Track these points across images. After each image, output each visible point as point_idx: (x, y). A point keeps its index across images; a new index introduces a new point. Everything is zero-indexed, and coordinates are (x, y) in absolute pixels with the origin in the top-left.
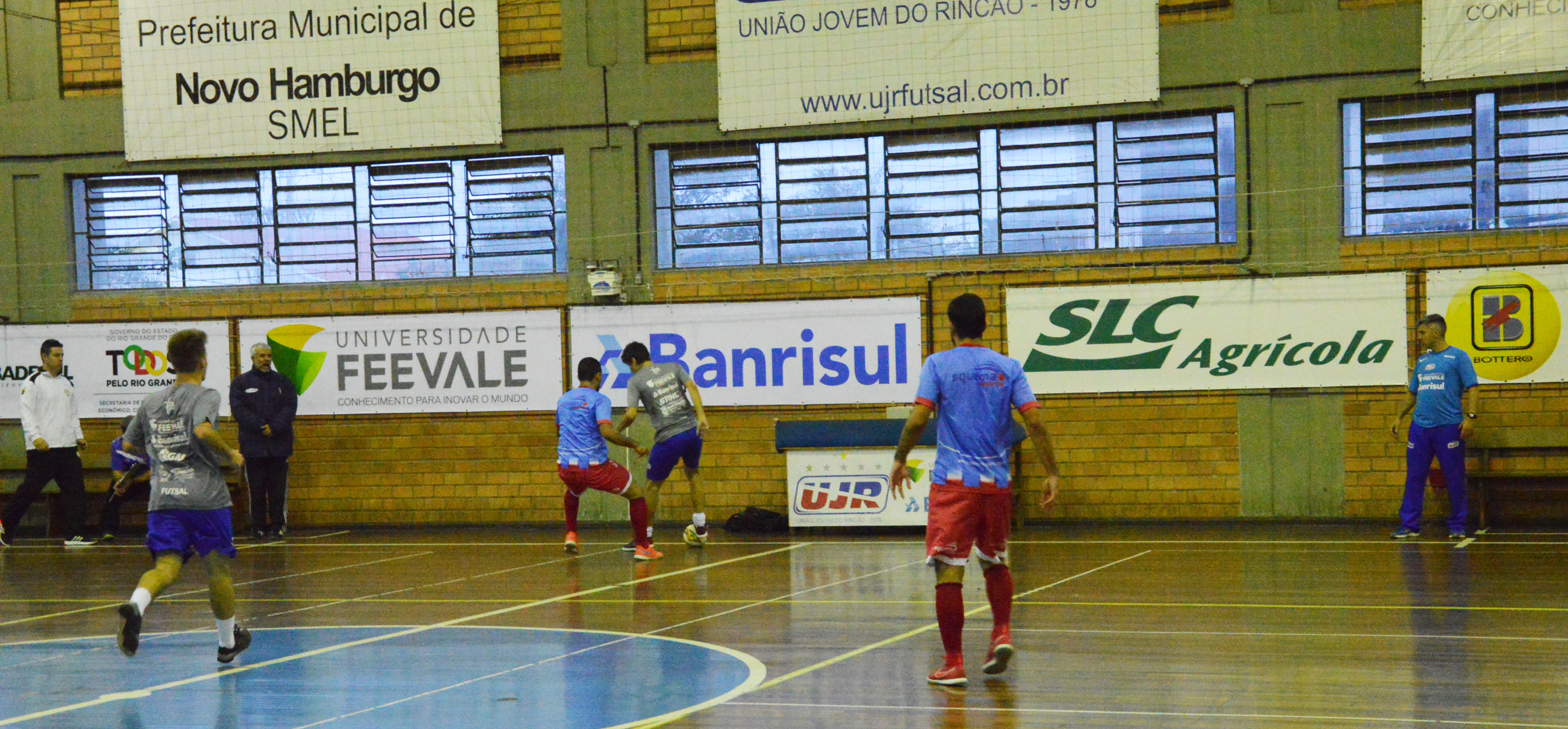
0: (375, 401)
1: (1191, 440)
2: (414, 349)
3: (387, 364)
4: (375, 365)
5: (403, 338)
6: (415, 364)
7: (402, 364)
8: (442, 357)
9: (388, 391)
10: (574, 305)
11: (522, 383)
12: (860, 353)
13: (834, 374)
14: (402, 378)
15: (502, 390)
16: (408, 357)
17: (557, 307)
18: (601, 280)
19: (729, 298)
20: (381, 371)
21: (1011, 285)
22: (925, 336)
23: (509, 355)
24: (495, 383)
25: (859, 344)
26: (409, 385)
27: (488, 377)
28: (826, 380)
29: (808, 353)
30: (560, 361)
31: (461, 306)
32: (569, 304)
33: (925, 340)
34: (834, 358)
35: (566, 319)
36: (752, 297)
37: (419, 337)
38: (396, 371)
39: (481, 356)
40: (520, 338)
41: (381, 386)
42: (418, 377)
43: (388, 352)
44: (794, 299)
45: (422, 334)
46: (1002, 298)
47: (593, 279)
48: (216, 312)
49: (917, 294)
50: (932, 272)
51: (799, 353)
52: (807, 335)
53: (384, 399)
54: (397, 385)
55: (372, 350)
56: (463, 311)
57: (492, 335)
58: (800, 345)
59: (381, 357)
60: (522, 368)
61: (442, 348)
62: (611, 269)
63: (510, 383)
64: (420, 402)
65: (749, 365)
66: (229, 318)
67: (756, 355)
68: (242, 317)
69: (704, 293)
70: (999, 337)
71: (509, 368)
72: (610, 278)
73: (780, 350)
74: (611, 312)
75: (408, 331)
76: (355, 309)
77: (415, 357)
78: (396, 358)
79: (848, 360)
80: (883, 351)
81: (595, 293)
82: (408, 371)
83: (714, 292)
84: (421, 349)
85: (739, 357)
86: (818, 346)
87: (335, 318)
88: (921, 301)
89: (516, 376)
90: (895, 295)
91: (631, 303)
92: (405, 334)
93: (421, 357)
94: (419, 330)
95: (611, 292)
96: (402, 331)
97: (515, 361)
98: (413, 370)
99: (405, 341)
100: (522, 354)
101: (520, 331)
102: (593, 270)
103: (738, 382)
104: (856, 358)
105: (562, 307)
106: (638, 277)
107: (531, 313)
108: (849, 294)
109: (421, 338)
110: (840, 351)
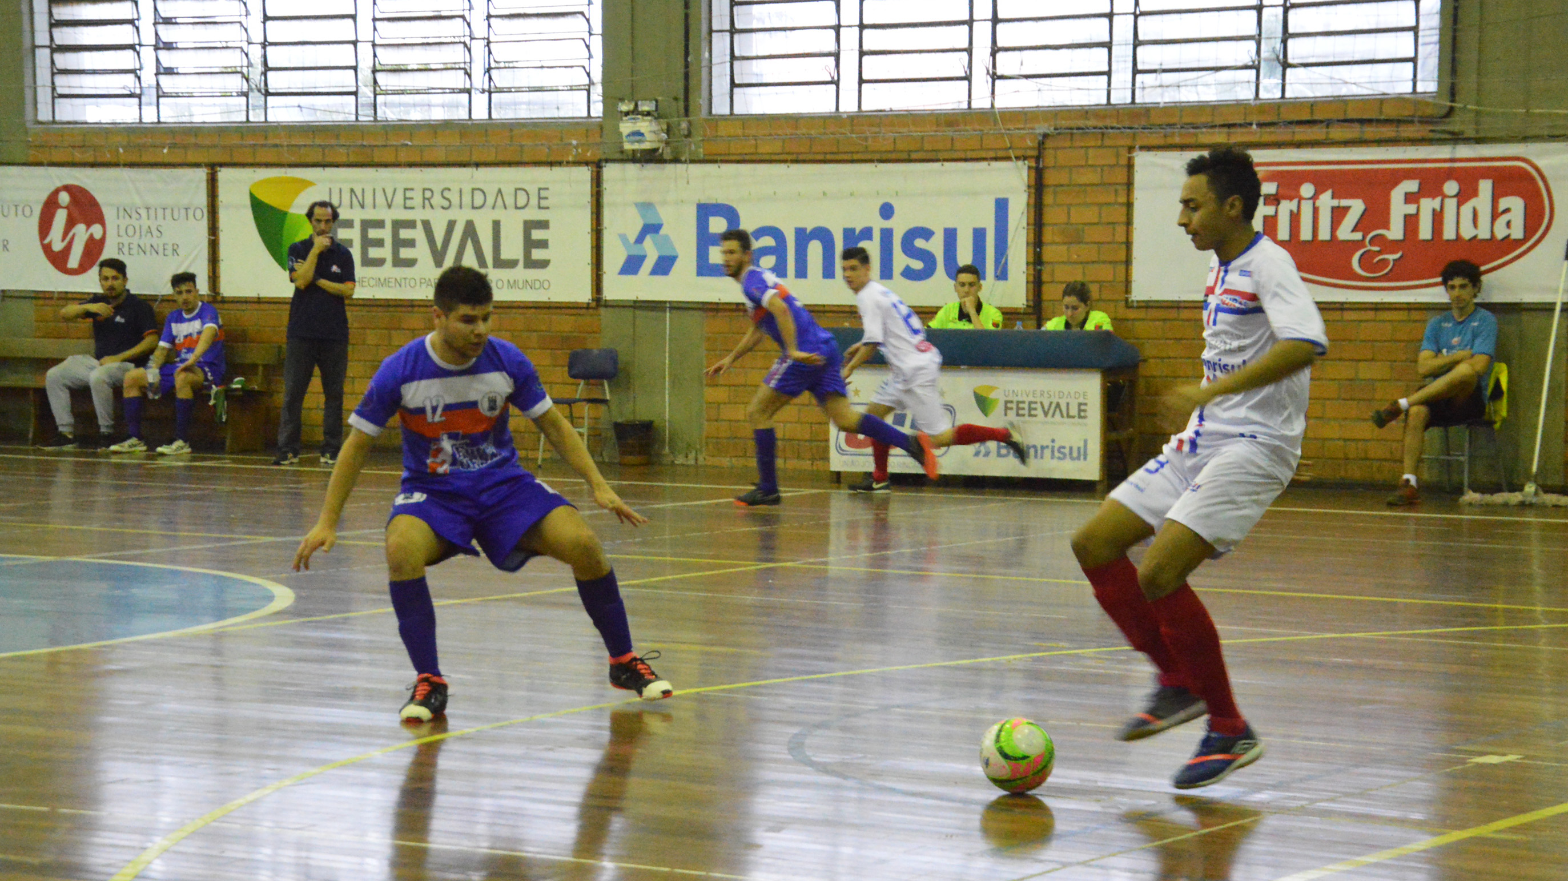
0: (372, 282)
1: (1366, 372)
2: (418, 215)
3: (385, 234)
4: (373, 234)
5: (405, 198)
6: (418, 234)
7: (405, 234)
8: (451, 225)
9: (388, 270)
10: (607, 161)
11: (544, 264)
12: (950, 236)
13: (917, 265)
14: (405, 253)
15: (520, 273)
16: (411, 224)
17: (587, 164)
18: (636, 129)
19: (794, 157)
20: (379, 243)
21: (1143, 148)
22: (1032, 214)
23: (529, 226)
24: (512, 264)
25: (950, 225)
26: (411, 263)
27: (504, 256)
28: (909, 274)
29: (887, 235)
30: (589, 237)
31: (475, 158)
32: (600, 161)
33: (1032, 221)
34: (919, 243)
35: (597, 181)
36: (821, 157)
37: (424, 198)
38: (398, 243)
39: (496, 225)
40: (543, 203)
41: (379, 262)
42: (422, 252)
43: (389, 216)
44: (871, 161)
45: (428, 194)
46: (1130, 166)
47: (626, 127)
48: (191, 158)
49: (1025, 158)
50: (1042, 128)
51: (877, 235)
52: (887, 211)
53: (382, 280)
54: (399, 262)
55: (370, 214)
56: (477, 165)
57: (509, 201)
58: (878, 224)
59: (380, 224)
60: (543, 244)
61: (450, 215)
62: (648, 114)
63: (531, 264)
64: (424, 286)
65: (815, 250)
66: (207, 165)
67: (823, 235)
68: (222, 165)
69: (765, 149)
70: (1124, 219)
71: (530, 244)
72: (645, 126)
73: (853, 230)
74: (652, 170)
75: (412, 189)
76: (353, 159)
77: (419, 225)
78: (398, 225)
79: (936, 246)
80: (979, 235)
81: (628, 146)
82: (411, 243)
83: (776, 147)
84: (427, 214)
85: (803, 237)
86: (899, 226)
87: (328, 169)
88: (1029, 168)
89: (537, 254)
90: (996, 159)
91: (676, 160)
92: (409, 194)
93: (426, 225)
94: (424, 190)
95: (647, 146)
96: (406, 190)
97: (537, 234)
98: (417, 244)
99: (409, 203)
100: (544, 225)
101: (543, 193)
102: (627, 114)
103: (802, 272)
104: (946, 241)
105: (593, 163)
106: (684, 125)
107: (557, 171)
108: (941, 156)
109: (427, 201)
110: (926, 234)
